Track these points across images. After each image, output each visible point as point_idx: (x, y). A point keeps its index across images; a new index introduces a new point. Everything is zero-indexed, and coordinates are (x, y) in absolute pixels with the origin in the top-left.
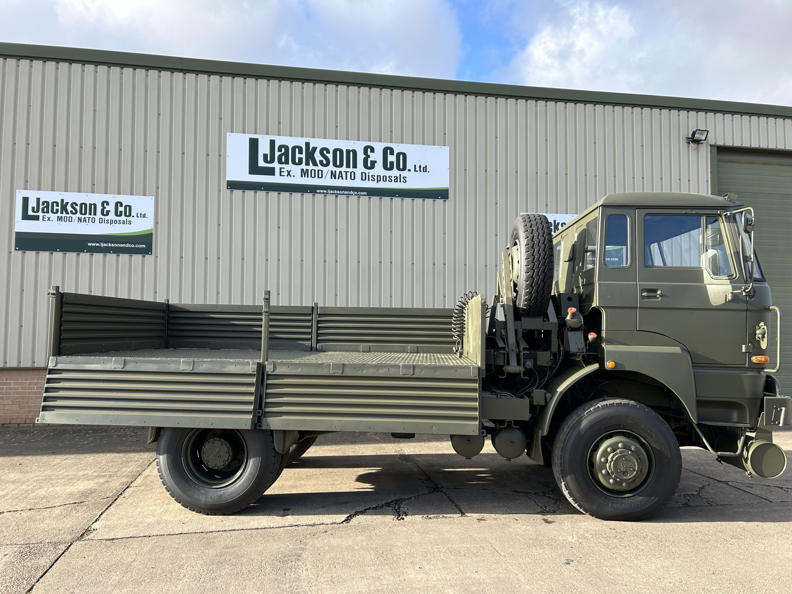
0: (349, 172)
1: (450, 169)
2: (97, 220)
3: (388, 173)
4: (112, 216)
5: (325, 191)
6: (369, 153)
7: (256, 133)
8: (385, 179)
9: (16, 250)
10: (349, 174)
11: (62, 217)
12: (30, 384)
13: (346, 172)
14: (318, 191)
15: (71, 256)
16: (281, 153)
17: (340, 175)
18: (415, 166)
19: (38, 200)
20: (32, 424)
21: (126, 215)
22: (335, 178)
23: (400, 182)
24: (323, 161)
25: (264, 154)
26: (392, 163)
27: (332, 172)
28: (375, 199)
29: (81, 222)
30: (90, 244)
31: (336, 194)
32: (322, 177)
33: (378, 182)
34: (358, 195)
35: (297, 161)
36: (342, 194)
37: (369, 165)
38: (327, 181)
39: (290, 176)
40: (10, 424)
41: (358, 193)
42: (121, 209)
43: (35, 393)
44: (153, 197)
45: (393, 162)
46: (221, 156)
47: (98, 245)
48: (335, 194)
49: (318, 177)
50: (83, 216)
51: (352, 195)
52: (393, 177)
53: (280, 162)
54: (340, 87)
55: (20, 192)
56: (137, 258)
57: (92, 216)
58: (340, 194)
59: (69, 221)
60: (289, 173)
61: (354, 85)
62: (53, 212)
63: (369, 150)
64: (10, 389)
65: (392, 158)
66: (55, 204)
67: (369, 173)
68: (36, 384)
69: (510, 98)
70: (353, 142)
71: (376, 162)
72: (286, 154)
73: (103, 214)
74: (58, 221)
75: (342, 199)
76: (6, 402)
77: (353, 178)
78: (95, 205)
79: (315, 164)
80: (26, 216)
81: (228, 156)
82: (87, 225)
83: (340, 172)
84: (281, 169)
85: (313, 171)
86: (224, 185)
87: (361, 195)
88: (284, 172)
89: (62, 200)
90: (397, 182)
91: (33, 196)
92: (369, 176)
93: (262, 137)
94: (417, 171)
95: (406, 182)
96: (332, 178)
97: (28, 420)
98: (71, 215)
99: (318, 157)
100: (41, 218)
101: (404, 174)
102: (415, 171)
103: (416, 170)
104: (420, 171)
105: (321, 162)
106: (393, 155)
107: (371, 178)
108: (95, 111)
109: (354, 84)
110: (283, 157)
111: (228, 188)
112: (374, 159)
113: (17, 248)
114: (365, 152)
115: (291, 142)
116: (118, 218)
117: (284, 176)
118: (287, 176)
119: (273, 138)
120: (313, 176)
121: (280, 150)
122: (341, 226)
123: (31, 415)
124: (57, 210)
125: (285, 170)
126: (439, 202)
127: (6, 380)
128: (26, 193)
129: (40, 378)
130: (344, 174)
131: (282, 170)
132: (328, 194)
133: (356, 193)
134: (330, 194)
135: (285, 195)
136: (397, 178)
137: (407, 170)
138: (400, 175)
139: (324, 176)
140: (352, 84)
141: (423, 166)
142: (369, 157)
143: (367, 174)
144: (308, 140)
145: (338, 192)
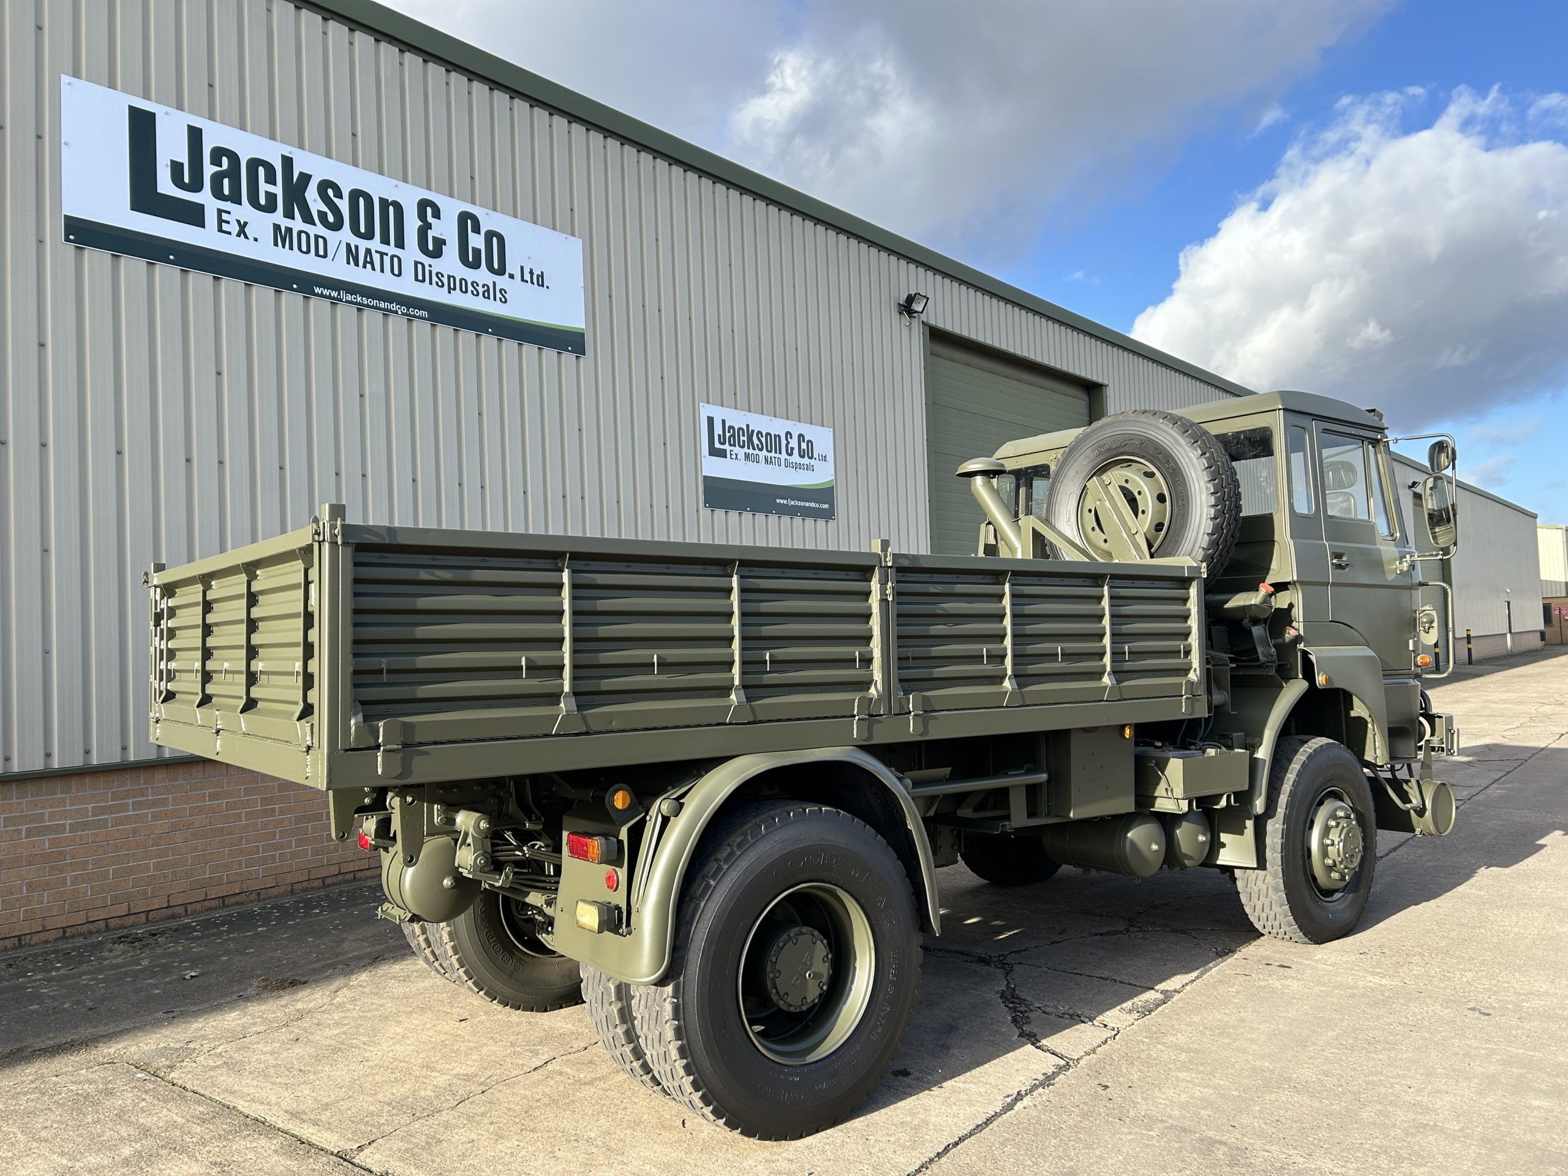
0: (387, 254)
1: (585, 288)
3: (470, 275)
5: (334, 294)
6: (430, 219)
7: (147, 97)
8: (464, 287)
10: (387, 259)
13: (382, 254)
14: (317, 290)
16: (219, 169)
17: (368, 260)
18: (522, 268)
22: (357, 264)
23: (495, 299)
24: (326, 213)
25: (172, 162)
26: (477, 252)
27: (348, 245)
28: (444, 332)
31: (359, 304)
32: (325, 256)
33: (449, 292)
34: (410, 315)
35: (262, 201)
36: (372, 307)
37: (431, 247)
38: (336, 268)
39: (246, 237)
41: (408, 310)
45: (479, 251)
46: (44, 138)
48: (356, 303)
49: (317, 254)
51: (396, 312)
52: (481, 285)
53: (218, 193)
54: (359, 35)
58: (367, 306)
60: (242, 227)
61: (390, 43)
63: (429, 210)
65: (476, 241)
67: (430, 266)
69: (675, 164)
70: (395, 182)
71: (444, 242)
72: (233, 173)
75: (373, 317)
77: (396, 272)
79: (308, 219)
81: (65, 142)
83: (368, 251)
84: (220, 212)
85: (303, 236)
86: (55, 228)
87: (414, 316)
88: (228, 222)
90: (489, 298)
92: (430, 272)
93: (167, 113)
94: (527, 282)
95: (506, 302)
96: (348, 263)
99: (315, 201)
101: (500, 282)
102: (523, 280)
103: (526, 279)
104: (532, 283)
105: (322, 216)
106: (479, 233)
107: (435, 279)
109: (390, 39)
110: (226, 181)
111: (67, 239)
112: (441, 234)
114: (422, 216)
117: (229, 233)
118: (238, 235)
119: (198, 122)
120: (304, 249)
121: (216, 161)
122: (374, 386)
125: (231, 219)
126: (568, 358)
130: (376, 258)
131: (225, 216)
132: (340, 300)
133: (404, 309)
134: (347, 302)
135: (232, 287)
136: (488, 290)
137: (507, 274)
138: (494, 283)
139: (330, 254)
140: (387, 39)
141: (536, 272)
142: (429, 226)
143: (427, 269)
144: (287, 150)
145: (365, 300)
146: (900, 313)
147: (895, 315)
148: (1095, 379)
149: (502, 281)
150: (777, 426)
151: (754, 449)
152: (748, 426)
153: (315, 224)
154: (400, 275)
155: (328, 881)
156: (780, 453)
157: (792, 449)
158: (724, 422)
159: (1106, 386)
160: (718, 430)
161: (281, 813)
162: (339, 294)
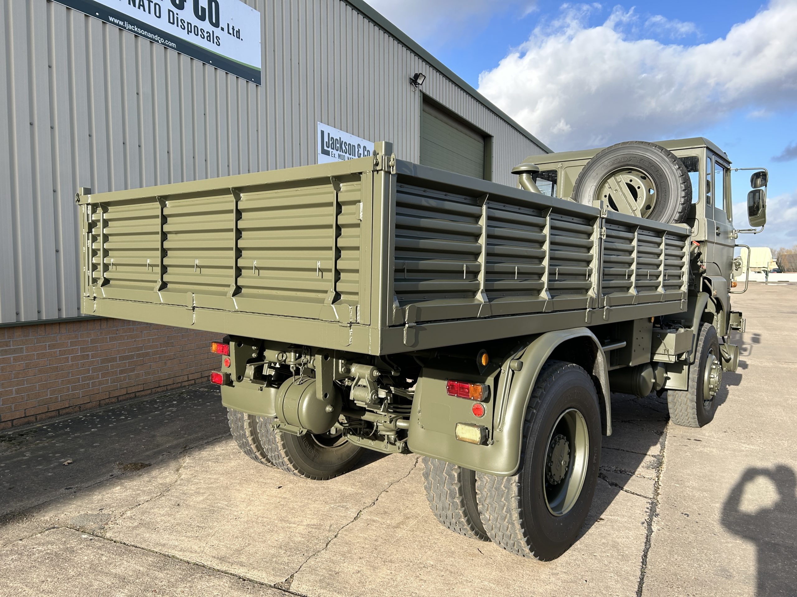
0: (152, 2)
1: (261, 43)
3: (201, 24)
5: (121, 23)
8: (196, 31)
10: (152, 5)
13: (150, 1)
14: (111, 19)
17: (141, 4)
18: (228, 25)
22: (135, 6)
23: (214, 42)
26: (203, 10)
28: (185, 59)
31: (136, 32)
33: (188, 34)
34: (165, 45)
36: (144, 36)
37: (177, 2)
38: (122, 6)
41: (165, 41)
45: (205, 10)
48: (134, 32)
51: (158, 42)
52: (206, 32)
58: (141, 34)
67: (177, 14)
75: (143, 43)
77: (158, 15)
87: (168, 46)
90: (210, 41)
92: (177, 18)
94: (231, 34)
95: (219, 45)
96: (130, 3)
101: (216, 31)
102: (228, 32)
103: (230, 32)
104: (234, 35)
107: (180, 23)
122: (145, 88)
126: (252, 85)
130: (146, 3)
132: (125, 28)
133: (161, 40)
134: (129, 30)
136: (210, 36)
137: (220, 27)
138: (213, 32)
141: (236, 29)
143: (176, 16)
145: (140, 31)
146: (411, 84)
147: (408, 84)
148: (489, 132)
149: (218, 32)
150: (353, 140)
151: (343, 152)
152: (340, 138)
154: (160, 17)
155: (120, 398)
156: (355, 156)
157: (360, 154)
158: (329, 134)
159: (493, 137)
160: (326, 139)
161: (93, 357)
162: (124, 24)
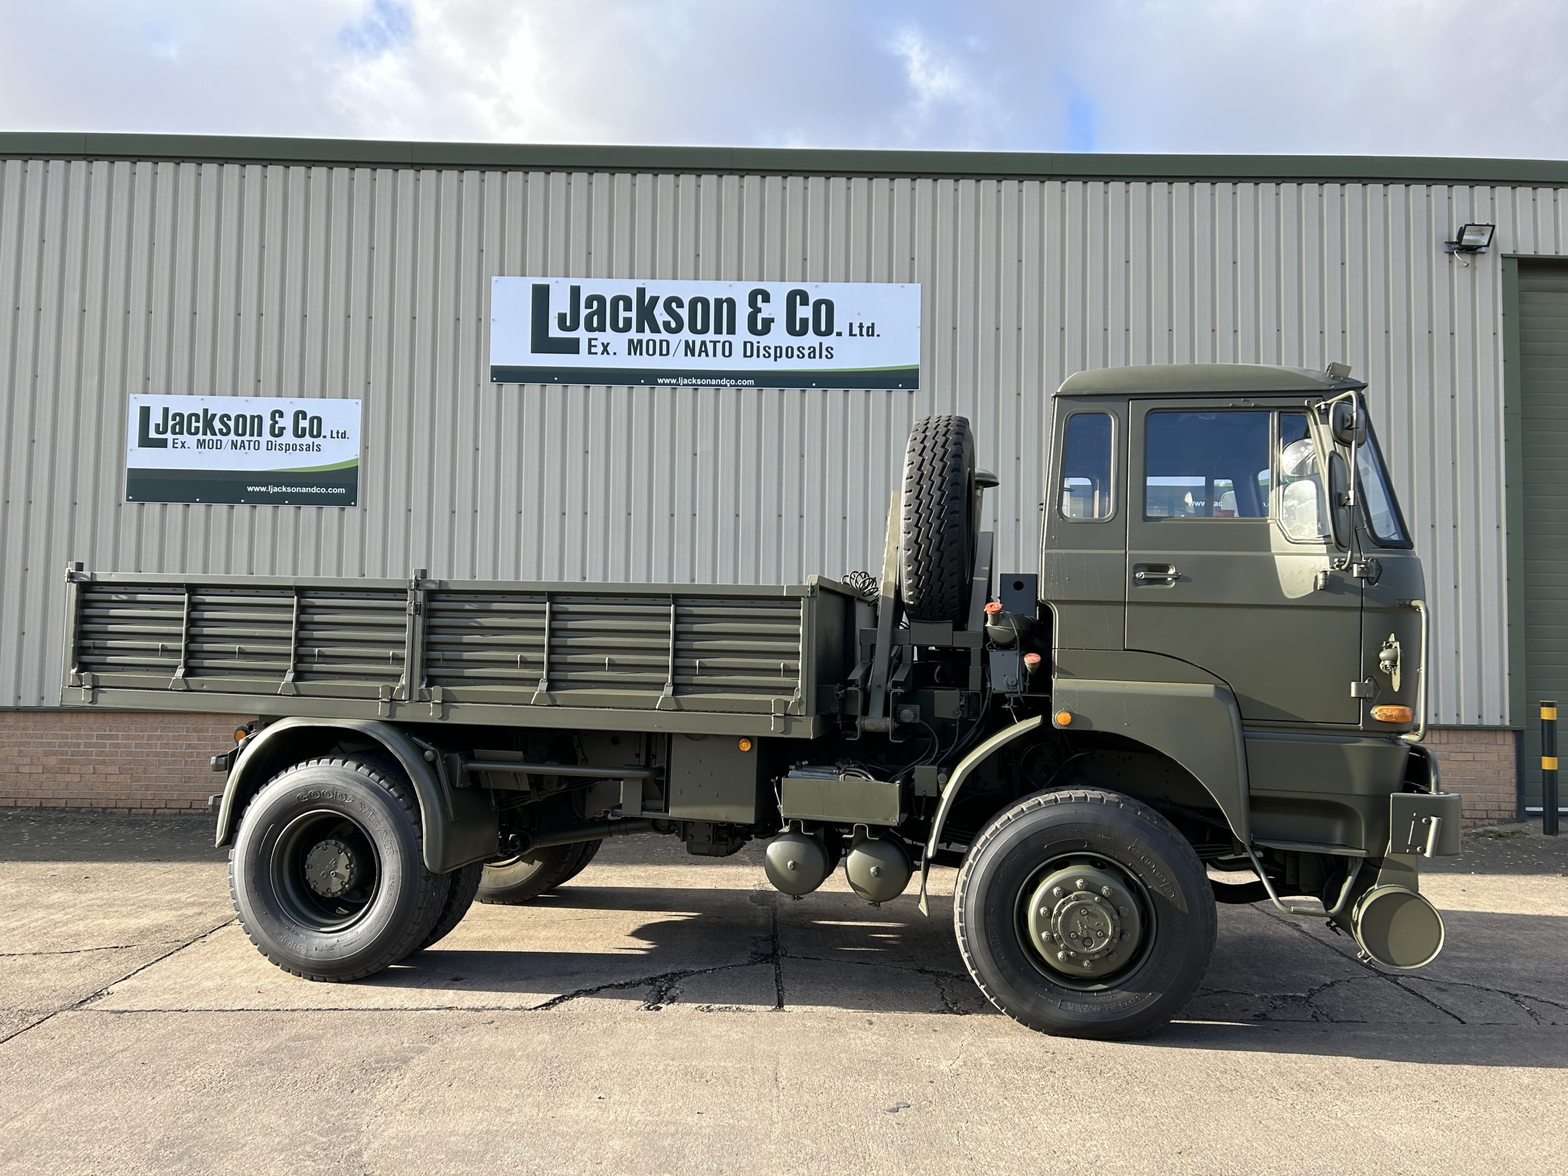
0: (719, 342)
2: (263, 445)
3: (796, 342)
4: (288, 437)
5: (674, 381)
6: (760, 304)
7: (545, 275)
8: (790, 353)
9: (128, 500)
10: (719, 346)
11: (204, 440)
12: (149, 738)
13: (715, 343)
14: (660, 381)
15: (220, 510)
16: (590, 310)
17: (703, 349)
18: (851, 325)
19: (166, 411)
20: (152, 810)
21: (312, 435)
22: (693, 355)
23: (821, 357)
24: (670, 322)
25: (559, 314)
26: (804, 322)
27: (687, 342)
28: (771, 393)
29: (236, 448)
30: (250, 489)
31: (694, 385)
32: (668, 354)
33: (776, 360)
34: (738, 386)
35: (621, 325)
36: (706, 385)
37: (759, 327)
38: (678, 361)
39: (608, 354)
40: (116, 808)
41: (736, 382)
42: (304, 424)
43: (157, 754)
44: (360, 401)
45: (807, 320)
46: (481, 321)
47: (263, 489)
48: (692, 385)
49: (661, 354)
50: (240, 439)
51: (726, 386)
52: (807, 348)
53: (589, 328)
54: (705, 178)
55: (135, 398)
56: (331, 512)
57: (255, 438)
58: (701, 385)
59: (217, 448)
60: (605, 347)
61: (731, 174)
62: (189, 432)
63: (760, 297)
64: (117, 745)
65: (804, 312)
66: (193, 418)
67: (759, 342)
68: (160, 738)
69: (1049, 180)
70: (729, 283)
71: (772, 320)
72: (601, 310)
73: (273, 434)
74: (198, 448)
75: (706, 394)
76: (110, 770)
77: (727, 354)
78: (260, 418)
79: (655, 329)
80: (145, 441)
81: (493, 320)
82: (246, 453)
83: (703, 343)
84: (590, 340)
85: (651, 343)
86: (486, 375)
87: (742, 386)
88: (595, 346)
89: (206, 411)
90: (814, 357)
91: (157, 403)
92: (758, 348)
93: (557, 282)
94: (856, 335)
95: (832, 357)
96: (686, 355)
97: (146, 802)
98: (219, 437)
99: (661, 314)
100: (170, 443)
101: (827, 341)
102: (851, 334)
103: (854, 333)
104: (861, 335)
105: (667, 325)
106: (808, 305)
107: (762, 352)
108: (262, 247)
109: (731, 171)
110: (595, 318)
111: (492, 381)
112: (770, 314)
113: (131, 498)
114: (753, 302)
115: (609, 289)
116: (298, 441)
117: (596, 353)
118: (603, 353)
119: (575, 282)
120: (651, 352)
121: (589, 305)
122: (704, 446)
123: (151, 794)
124: (197, 428)
125: (598, 343)
126: (900, 395)
127: (110, 731)
128: (145, 400)
129: (165, 728)
130: (710, 347)
131: (593, 343)
132: (679, 385)
133: (733, 382)
134: (684, 385)
135: (598, 390)
136: (814, 351)
137: (834, 333)
138: (821, 344)
139: (672, 351)
140: (728, 172)
141: (867, 325)
142: (760, 310)
143: (755, 345)
144: (640, 283)
145: (699, 381)
146: (1451, 254)
147: (1439, 258)
149: (830, 340)
153: (660, 332)
154: (730, 354)
